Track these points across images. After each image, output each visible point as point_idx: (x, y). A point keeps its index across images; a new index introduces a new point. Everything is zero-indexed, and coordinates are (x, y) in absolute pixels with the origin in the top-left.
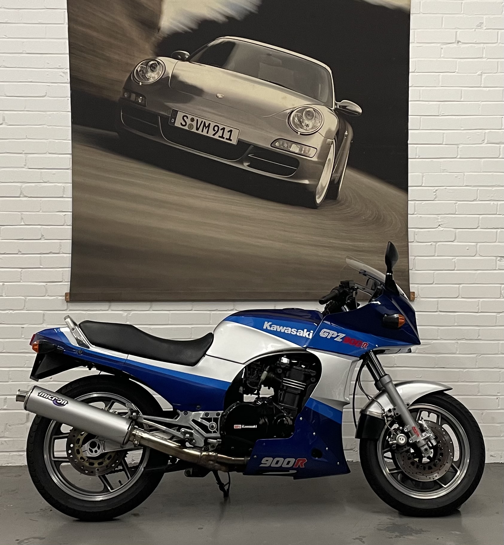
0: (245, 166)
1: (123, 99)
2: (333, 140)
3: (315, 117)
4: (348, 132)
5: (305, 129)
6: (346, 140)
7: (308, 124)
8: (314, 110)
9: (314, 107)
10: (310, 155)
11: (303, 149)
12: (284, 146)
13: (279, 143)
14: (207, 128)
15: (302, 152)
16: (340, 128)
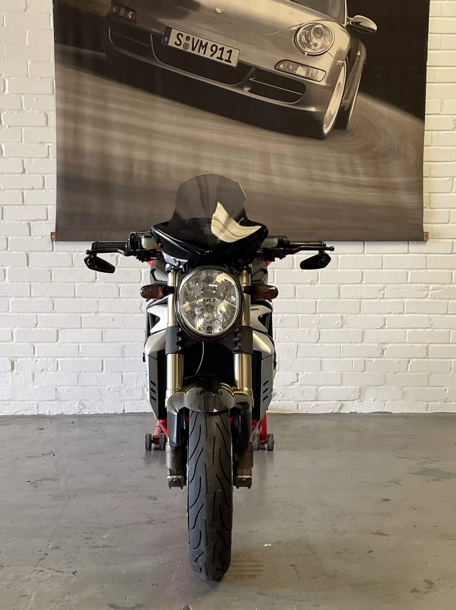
0: (246, 92)
1: (110, 14)
2: (344, 61)
3: (325, 35)
4: (360, 52)
5: (313, 48)
6: (359, 61)
7: (316, 42)
8: (324, 27)
9: (324, 23)
10: (317, 79)
11: (311, 72)
12: (289, 69)
13: (284, 65)
14: (204, 48)
15: (309, 76)
16: (352, 47)
